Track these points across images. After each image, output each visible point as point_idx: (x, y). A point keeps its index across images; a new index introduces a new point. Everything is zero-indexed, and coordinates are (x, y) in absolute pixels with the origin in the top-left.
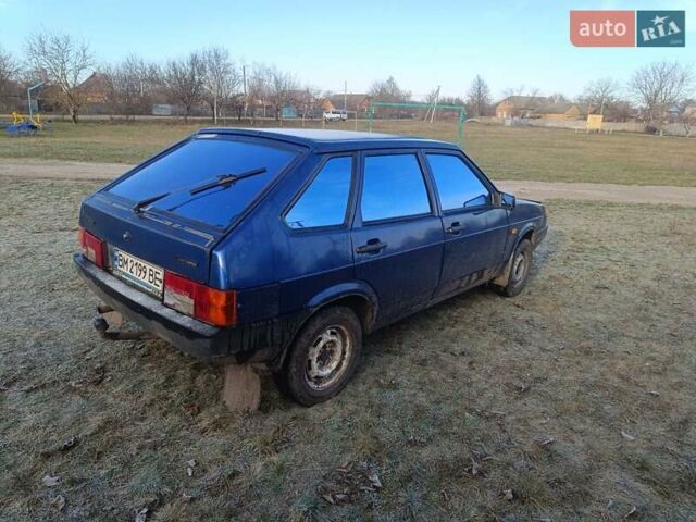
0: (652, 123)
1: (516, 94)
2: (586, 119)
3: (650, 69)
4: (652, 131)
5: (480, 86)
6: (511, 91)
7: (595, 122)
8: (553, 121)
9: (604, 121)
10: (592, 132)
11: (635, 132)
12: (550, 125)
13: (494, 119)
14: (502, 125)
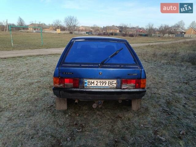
0: (71, 31)
1: (34, 23)
2: (56, 30)
3: (68, 18)
4: (71, 33)
5: (21, 20)
6: (33, 22)
7: (58, 31)
8: (46, 31)
9: (61, 31)
10: (58, 34)
11: (68, 33)
12: (46, 32)
13: (28, 30)
14: (33, 32)
